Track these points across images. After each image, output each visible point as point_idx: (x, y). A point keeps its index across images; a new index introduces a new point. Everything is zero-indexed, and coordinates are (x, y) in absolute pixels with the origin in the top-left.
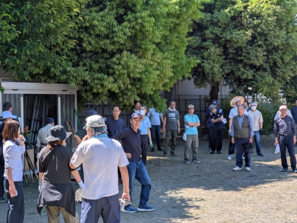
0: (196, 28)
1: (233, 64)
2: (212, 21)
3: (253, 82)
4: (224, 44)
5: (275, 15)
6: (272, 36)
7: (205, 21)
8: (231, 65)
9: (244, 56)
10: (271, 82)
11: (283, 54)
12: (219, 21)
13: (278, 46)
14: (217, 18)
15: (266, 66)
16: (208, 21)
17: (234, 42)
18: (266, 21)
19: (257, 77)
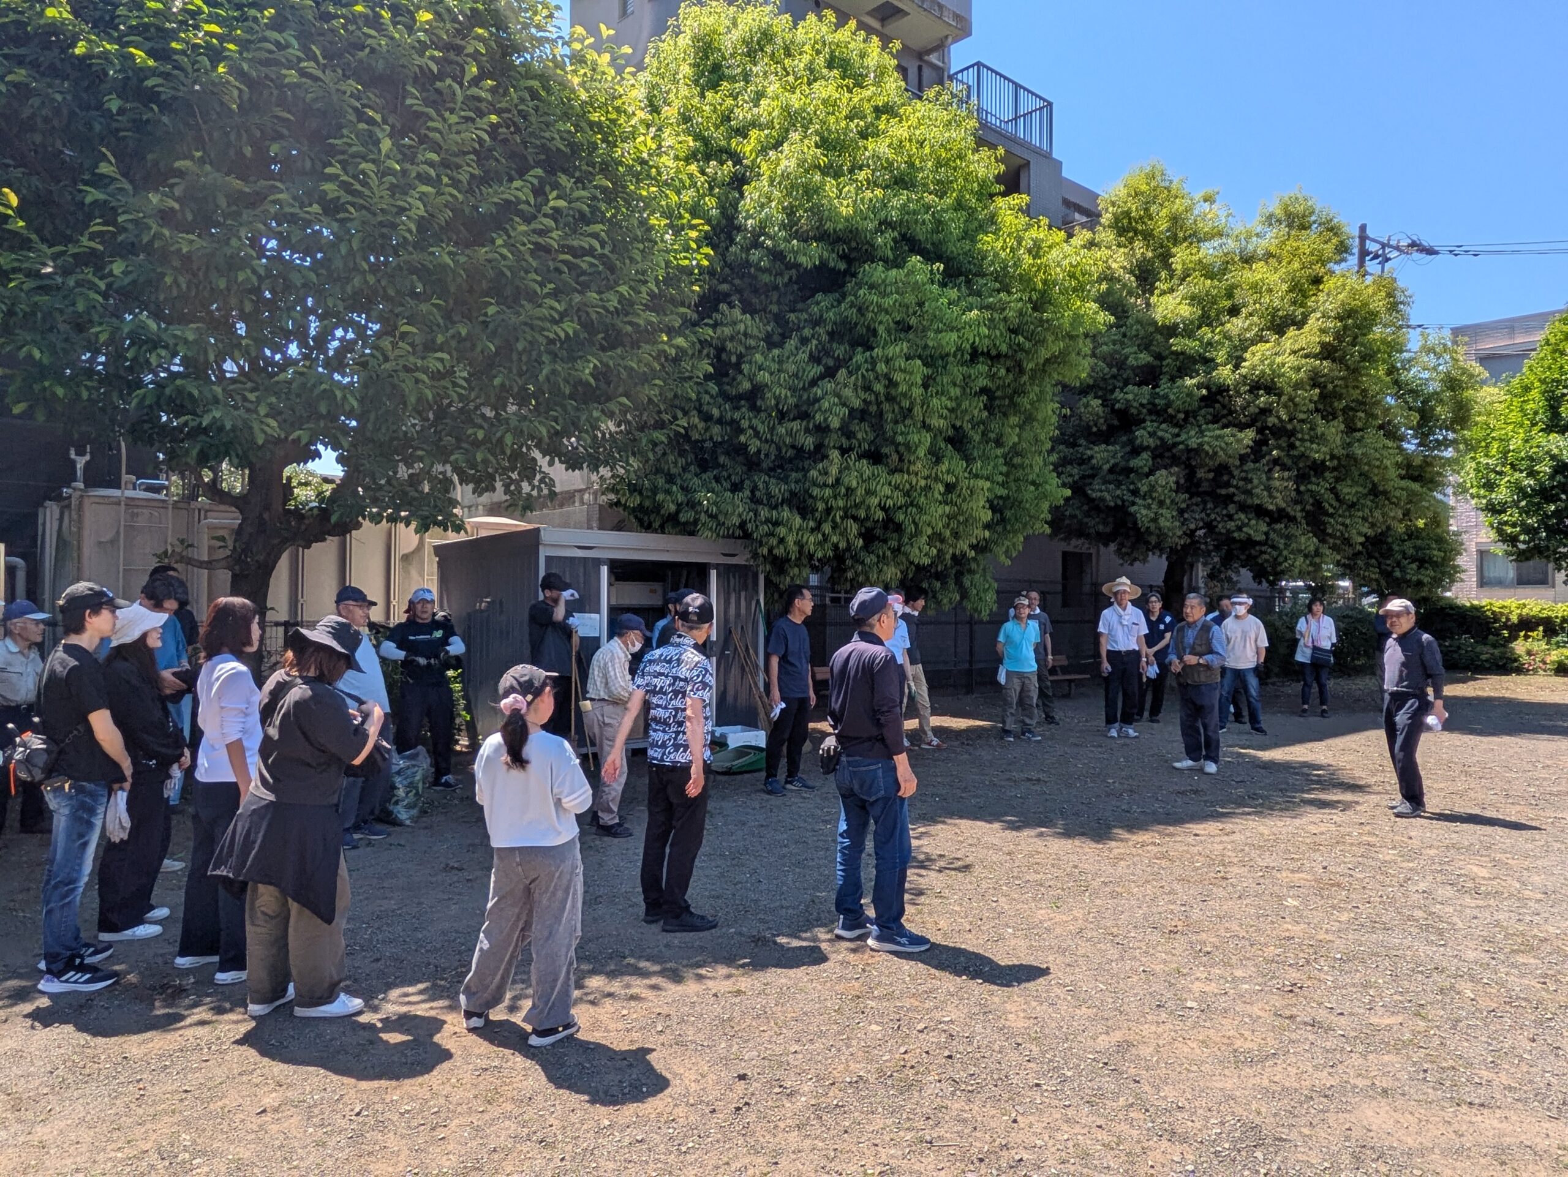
0: (1116, 422)
1: (1210, 505)
2: (1155, 405)
3: (1264, 548)
4: (1184, 458)
5: (1314, 386)
6: (1307, 437)
7: (1135, 404)
8: (1204, 510)
9: (1237, 487)
10: (1312, 548)
11: (1338, 480)
12: (1169, 404)
13: (1323, 462)
14: (1165, 397)
15: (1296, 512)
16: (1142, 405)
17: (1207, 453)
18: (1291, 399)
19: (1272, 535)
